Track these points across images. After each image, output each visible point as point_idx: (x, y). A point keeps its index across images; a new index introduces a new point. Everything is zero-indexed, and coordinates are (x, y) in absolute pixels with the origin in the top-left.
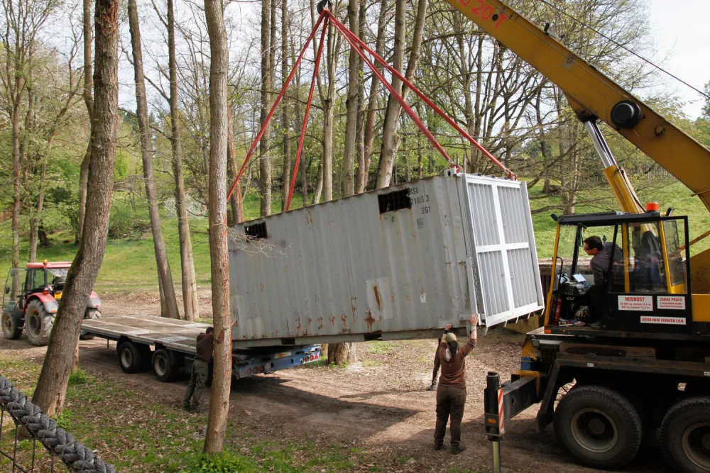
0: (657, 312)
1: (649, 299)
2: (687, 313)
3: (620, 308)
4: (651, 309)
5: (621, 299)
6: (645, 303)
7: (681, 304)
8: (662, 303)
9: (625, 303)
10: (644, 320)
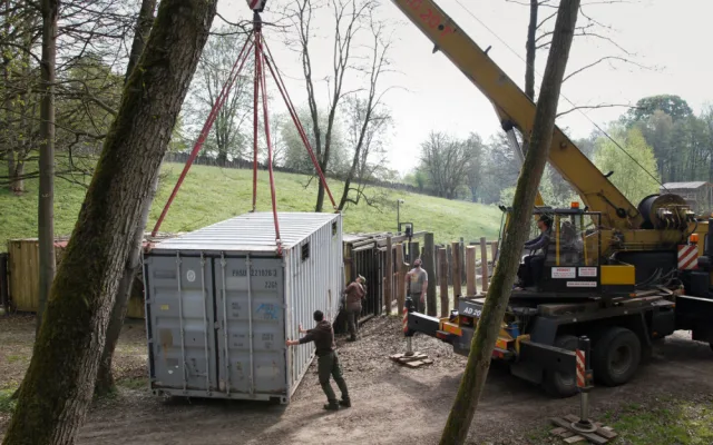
0: (578, 278)
1: (573, 270)
2: (597, 279)
3: (553, 276)
4: (574, 276)
5: (554, 270)
6: (570, 272)
7: (593, 272)
8: (583, 272)
9: (556, 273)
10: (569, 284)
